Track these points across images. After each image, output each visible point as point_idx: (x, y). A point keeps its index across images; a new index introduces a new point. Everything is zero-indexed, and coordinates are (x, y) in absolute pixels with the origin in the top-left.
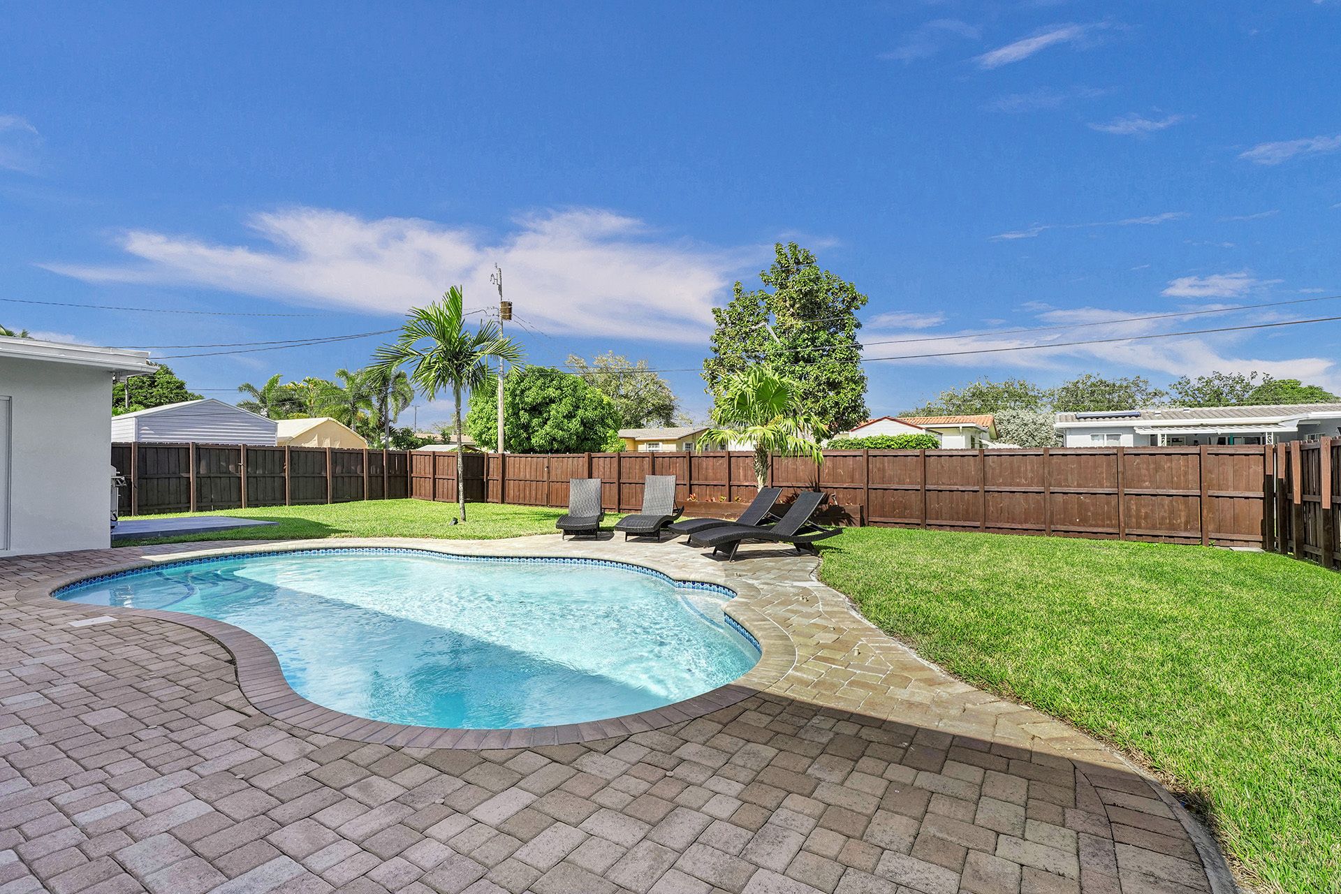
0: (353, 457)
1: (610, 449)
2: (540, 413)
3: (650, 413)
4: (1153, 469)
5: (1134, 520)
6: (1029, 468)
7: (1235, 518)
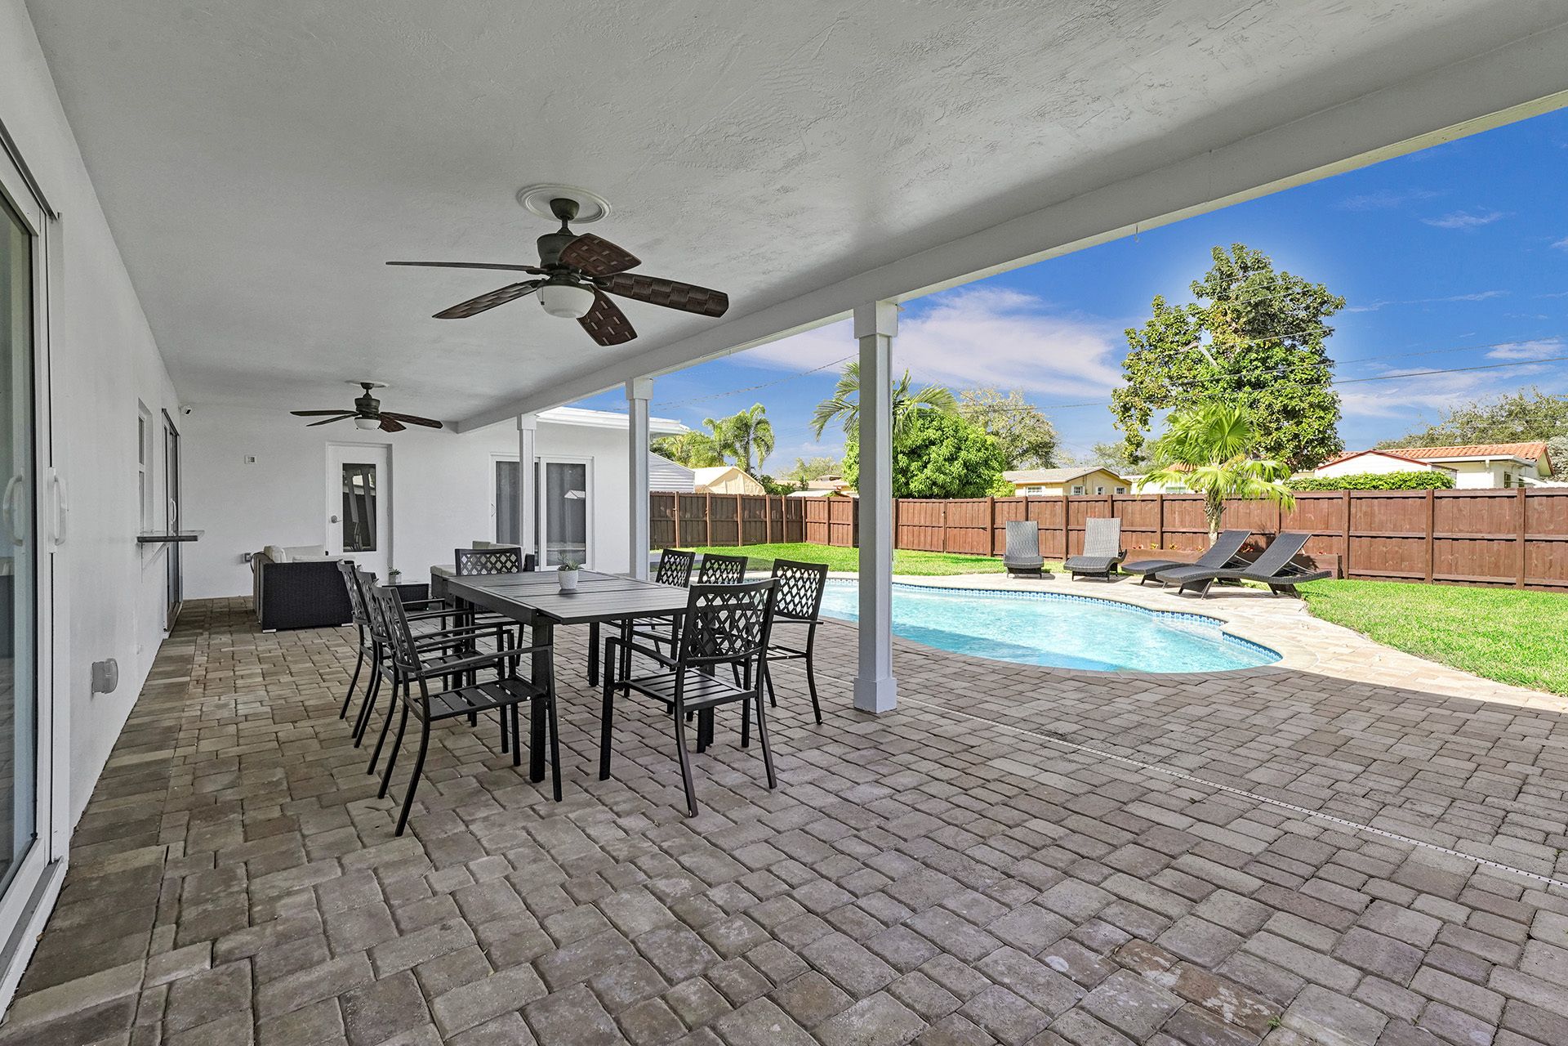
0: (758, 502)
1: (997, 493)
2: (920, 456)
3: (1025, 452)
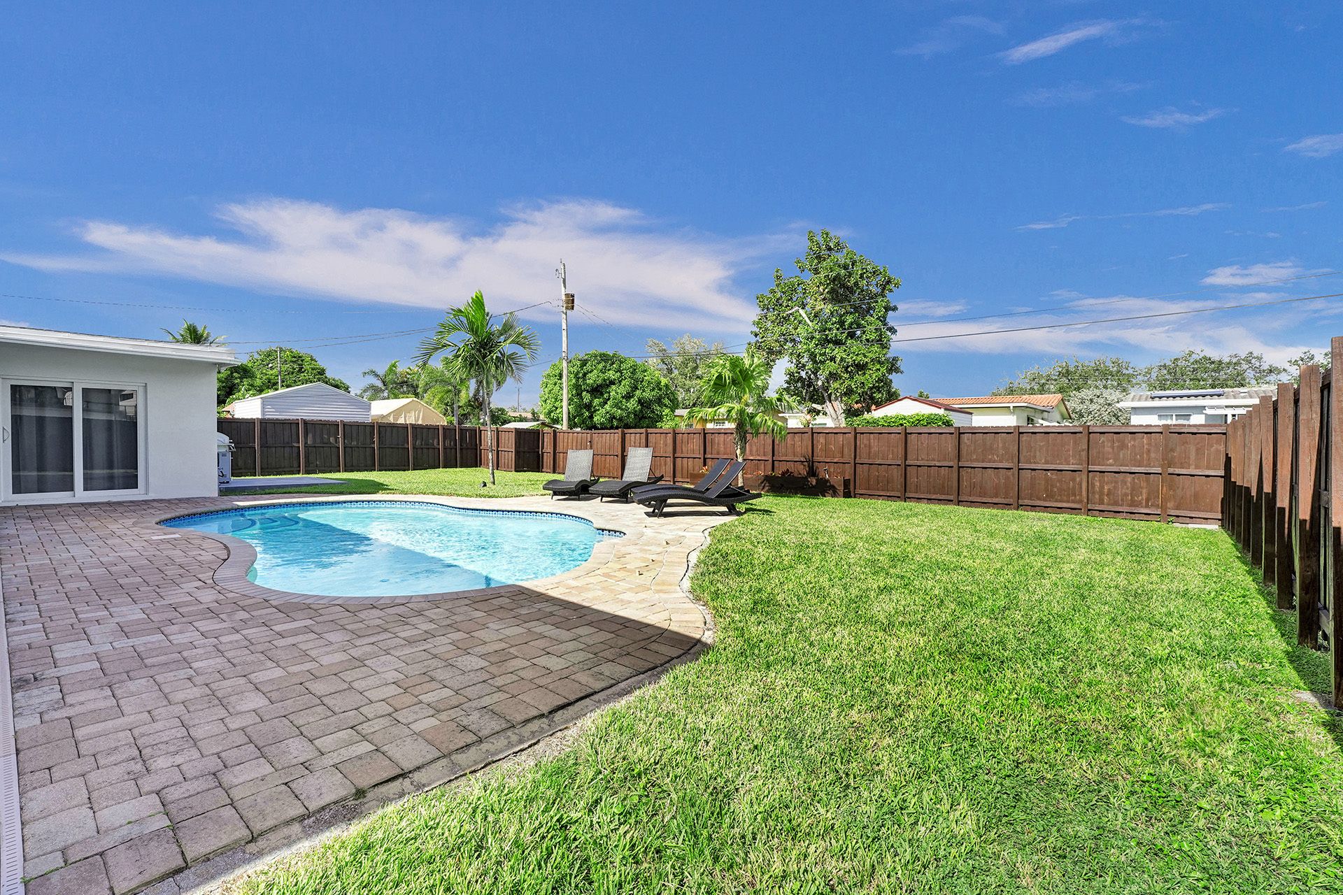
0: (430, 432)
1: (666, 425)
2: (602, 394)
4: (1118, 447)
5: (1097, 496)
6: (1000, 445)
7: (1196, 496)
